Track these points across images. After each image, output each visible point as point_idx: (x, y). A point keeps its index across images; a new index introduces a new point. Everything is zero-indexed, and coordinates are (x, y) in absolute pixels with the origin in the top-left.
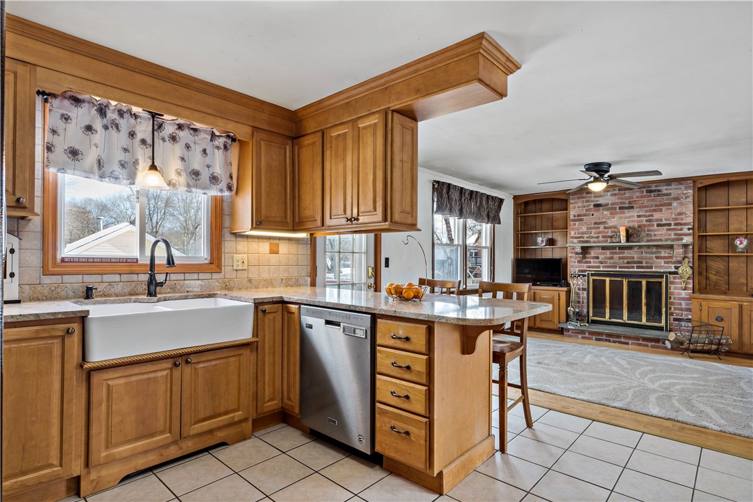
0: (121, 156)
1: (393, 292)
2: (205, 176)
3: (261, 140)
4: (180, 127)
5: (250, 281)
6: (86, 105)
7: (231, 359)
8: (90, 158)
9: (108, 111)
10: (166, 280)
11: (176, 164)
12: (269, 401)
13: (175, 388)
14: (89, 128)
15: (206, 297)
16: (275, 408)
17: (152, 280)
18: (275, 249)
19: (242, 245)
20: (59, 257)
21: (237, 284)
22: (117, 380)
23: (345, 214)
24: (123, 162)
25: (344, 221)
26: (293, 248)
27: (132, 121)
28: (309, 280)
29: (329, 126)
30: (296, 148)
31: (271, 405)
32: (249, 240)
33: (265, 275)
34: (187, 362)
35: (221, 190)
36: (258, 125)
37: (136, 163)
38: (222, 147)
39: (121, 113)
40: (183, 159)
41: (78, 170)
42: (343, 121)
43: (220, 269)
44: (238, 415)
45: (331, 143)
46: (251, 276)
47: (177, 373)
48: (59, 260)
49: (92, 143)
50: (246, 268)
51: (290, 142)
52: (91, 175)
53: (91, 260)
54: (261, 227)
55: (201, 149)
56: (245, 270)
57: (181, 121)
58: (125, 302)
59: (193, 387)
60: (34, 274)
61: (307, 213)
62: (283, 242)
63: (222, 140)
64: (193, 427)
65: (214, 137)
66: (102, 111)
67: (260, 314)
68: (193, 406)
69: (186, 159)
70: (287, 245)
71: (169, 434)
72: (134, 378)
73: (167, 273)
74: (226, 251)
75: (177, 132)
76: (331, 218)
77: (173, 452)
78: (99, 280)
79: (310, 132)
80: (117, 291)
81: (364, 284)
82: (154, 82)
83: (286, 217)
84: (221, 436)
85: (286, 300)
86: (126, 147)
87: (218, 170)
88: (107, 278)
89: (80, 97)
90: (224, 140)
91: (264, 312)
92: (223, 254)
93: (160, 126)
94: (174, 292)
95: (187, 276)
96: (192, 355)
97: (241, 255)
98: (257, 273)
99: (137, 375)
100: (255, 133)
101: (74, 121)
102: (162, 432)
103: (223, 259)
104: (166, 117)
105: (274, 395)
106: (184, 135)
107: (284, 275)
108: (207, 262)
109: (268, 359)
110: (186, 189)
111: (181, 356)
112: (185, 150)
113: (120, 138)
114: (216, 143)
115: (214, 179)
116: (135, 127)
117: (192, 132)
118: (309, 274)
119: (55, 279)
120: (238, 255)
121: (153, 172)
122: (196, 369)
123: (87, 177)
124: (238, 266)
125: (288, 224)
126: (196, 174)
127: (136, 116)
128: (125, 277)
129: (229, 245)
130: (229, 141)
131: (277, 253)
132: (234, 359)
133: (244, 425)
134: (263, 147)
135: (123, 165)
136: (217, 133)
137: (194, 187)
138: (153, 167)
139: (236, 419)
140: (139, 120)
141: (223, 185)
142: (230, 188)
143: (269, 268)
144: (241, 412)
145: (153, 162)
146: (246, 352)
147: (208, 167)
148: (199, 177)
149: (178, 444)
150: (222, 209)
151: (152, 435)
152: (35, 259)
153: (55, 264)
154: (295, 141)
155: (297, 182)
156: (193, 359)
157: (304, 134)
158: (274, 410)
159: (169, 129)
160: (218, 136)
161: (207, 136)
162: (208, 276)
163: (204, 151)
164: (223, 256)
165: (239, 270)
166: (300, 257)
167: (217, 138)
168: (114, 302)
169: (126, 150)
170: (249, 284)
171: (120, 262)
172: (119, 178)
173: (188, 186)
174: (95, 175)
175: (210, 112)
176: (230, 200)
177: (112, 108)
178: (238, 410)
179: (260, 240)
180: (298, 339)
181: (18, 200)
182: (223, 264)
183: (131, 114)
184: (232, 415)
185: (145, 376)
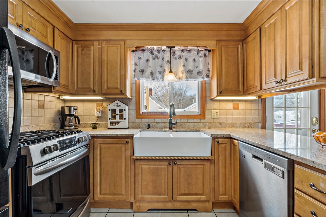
0: (159, 69)
1: (321, 140)
2: (195, 72)
3: (221, 46)
4: (183, 51)
5: (221, 124)
6: (146, 52)
7: (198, 166)
8: (148, 72)
9: (154, 52)
10: (177, 122)
11: (181, 69)
12: (222, 195)
13: (169, 175)
14: (148, 60)
15: (195, 131)
16: (226, 199)
17: (170, 122)
18: (236, 107)
19: (216, 105)
20: (141, 112)
21: (213, 125)
22: (145, 166)
23: (276, 78)
24: (160, 72)
25: (274, 84)
26: (249, 106)
27: (163, 53)
28: (260, 125)
29: (264, 21)
30: (245, 45)
31: (224, 198)
32: (220, 102)
33: (230, 121)
34: (175, 164)
35: (203, 78)
36: (219, 38)
37: (164, 71)
38: (203, 56)
39: (159, 51)
40: (184, 66)
41: (144, 78)
42: (273, 13)
43: (205, 117)
44: (203, 197)
45: (265, 32)
46: (222, 121)
47: (170, 168)
48: (141, 114)
49: (148, 66)
50: (218, 117)
51: (241, 43)
52: (148, 79)
53: (151, 113)
54: (223, 94)
55: (192, 59)
56: (218, 118)
57: (183, 48)
58: (160, 131)
59: (178, 176)
60: (133, 119)
61: (251, 83)
62: (241, 102)
63: (203, 52)
64: (178, 196)
65: (199, 52)
66: (152, 52)
67: (216, 143)
68: (178, 186)
69: (186, 65)
70: (244, 104)
71: (167, 197)
72: (152, 166)
73: (177, 119)
74: (208, 108)
75: (181, 53)
76: (266, 83)
77: (169, 205)
78: (154, 121)
79: (252, 32)
80: (160, 126)
81: (309, 129)
82: (167, 32)
83: (238, 88)
84: (194, 205)
85: (232, 137)
86: (161, 65)
87: (201, 68)
88: (156, 120)
89: (144, 49)
90: (204, 52)
91: (218, 142)
92: (206, 110)
93: (174, 53)
94: (182, 128)
95: (189, 121)
96: (178, 160)
97: (216, 111)
98: (225, 119)
99: (153, 165)
100: (218, 43)
101: (142, 59)
102: (164, 195)
103: (206, 112)
104: (176, 48)
105: (226, 192)
106: (185, 54)
107: (242, 122)
108: (199, 114)
109: (222, 170)
110: (185, 79)
111: (172, 160)
112: (185, 62)
113: (159, 62)
114: (200, 54)
115: (199, 73)
116: (164, 56)
117: (188, 52)
118: (260, 121)
119: (140, 120)
120: (214, 110)
121: (171, 74)
122: (179, 168)
123: (147, 80)
124: (214, 116)
125: (240, 91)
126: (190, 71)
127: (164, 51)
128: (163, 120)
129: (209, 105)
130: (207, 52)
131: (238, 109)
132: (200, 166)
133: (207, 203)
134: (223, 50)
135: (160, 73)
136: (200, 50)
137: (189, 78)
138: (171, 72)
139: (202, 199)
140: (165, 52)
141: (204, 75)
142: (208, 76)
143: (233, 117)
144: (204, 196)
145: (171, 69)
146: (207, 164)
147: (197, 67)
148: (192, 73)
149: (172, 202)
150: (205, 88)
151: (160, 195)
152: (133, 113)
153: (140, 115)
154: (244, 41)
155: (245, 66)
156: (178, 163)
157: (249, 35)
158: (226, 201)
159: (178, 53)
160: (201, 51)
161: (195, 52)
162: (199, 121)
163: (194, 60)
164: (206, 111)
165: (215, 118)
166: (254, 111)
167: (200, 52)
168: (156, 131)
169: (161, 66)
170: (220, 126)
171: (161, 114)
172: (159, 79)
173: (187, 78)
174: (150, 79)
175: (193, 38)
176: (209, 83)
177: (155, 50)
178: (203, 195)
179: (227, 102)
180: (238, 163)
181: (121, 91)
182: (206, 115)
183: (162, 51)
184: (199, 196)
185: (156, 167)
